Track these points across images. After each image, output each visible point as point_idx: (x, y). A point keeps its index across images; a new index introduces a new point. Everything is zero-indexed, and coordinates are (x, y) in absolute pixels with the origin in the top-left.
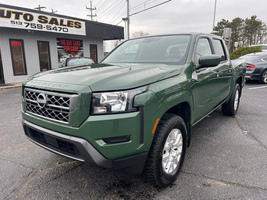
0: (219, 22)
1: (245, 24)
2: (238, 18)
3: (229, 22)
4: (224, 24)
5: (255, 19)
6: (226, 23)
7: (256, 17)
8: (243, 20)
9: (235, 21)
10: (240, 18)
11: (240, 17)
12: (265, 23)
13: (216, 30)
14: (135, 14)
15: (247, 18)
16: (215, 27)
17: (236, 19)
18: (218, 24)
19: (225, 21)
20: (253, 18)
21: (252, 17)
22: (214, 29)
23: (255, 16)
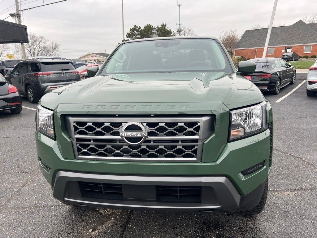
0: (131, 28)
1: (157, 32)
2: (149, 25)
3: (141, 29)
4: (137, 31)
5: (165, 27)
6: (139, 29)
7: (166, 25)
8: (154, 28)
9: (147, 28)
10: (151, 26)
11: (151, 24)
12: (174, 33)
13: (129, 37)
14: (30, 9)
15: (158, 26)
16: (127, 34)
17: (147, 26)
18: (130, 31)
19: (137, 27)
20: (164, 26)
21: (162, 25)
22: (126, 35)
23: (164, 24)
